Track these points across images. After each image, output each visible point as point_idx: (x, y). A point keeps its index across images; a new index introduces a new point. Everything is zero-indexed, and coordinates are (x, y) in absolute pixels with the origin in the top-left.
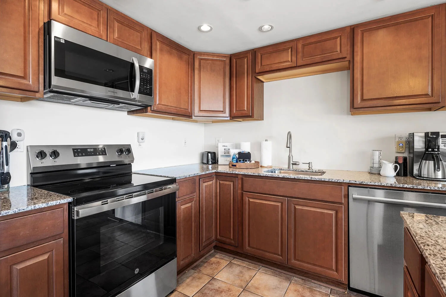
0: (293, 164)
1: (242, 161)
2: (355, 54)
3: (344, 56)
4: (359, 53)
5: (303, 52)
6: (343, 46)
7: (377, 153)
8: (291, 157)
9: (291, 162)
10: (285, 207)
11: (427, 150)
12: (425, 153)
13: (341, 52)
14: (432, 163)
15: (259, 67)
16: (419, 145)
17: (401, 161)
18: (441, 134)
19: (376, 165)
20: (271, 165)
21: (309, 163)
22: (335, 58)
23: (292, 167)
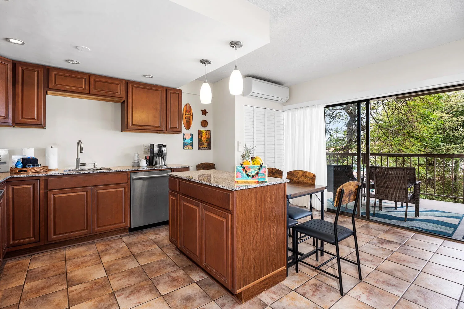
0: (80, 165)
1: (32, 166)
2: (128, 98)
3: (122, 97)
4: (131, 98)
5: (95, 85)
6: (121, 91)
7: (137, 154)
8: (79, 160)
9: (79, 164)
10: (90, 194)
11: (159, 152)
12: (158, 154)
13: (120, 94)
14: (161, 158)
15: (53, 85)
16: (156, 150)
17: (148, 158)
18: (163, 145)
19: (136, 162)
20: (57, 168)
21: (94, 164)
22: (116, 96)
23: (80, 167)
